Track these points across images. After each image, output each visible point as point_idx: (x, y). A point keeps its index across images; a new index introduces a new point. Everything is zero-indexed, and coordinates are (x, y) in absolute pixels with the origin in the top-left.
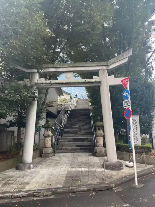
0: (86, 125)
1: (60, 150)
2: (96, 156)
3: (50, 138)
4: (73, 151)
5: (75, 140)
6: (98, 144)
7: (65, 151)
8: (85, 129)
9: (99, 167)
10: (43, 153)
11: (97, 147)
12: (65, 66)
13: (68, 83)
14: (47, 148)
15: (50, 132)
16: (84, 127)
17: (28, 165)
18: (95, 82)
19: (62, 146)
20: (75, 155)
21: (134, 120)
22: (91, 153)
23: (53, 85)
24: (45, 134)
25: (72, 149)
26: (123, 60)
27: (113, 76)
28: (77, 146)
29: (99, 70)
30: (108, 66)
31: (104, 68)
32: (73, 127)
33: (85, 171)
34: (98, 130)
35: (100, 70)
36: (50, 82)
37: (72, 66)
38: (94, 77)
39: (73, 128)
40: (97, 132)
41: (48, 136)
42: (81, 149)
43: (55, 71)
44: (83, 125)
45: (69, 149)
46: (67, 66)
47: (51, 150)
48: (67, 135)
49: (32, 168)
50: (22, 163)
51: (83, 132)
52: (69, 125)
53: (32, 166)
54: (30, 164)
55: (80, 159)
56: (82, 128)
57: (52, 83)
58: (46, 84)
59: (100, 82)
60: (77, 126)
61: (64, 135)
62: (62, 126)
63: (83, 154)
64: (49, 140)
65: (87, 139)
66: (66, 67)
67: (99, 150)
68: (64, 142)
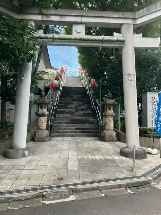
0: (83, 105)
1: (56, 133)
2: (104, 141)
3: (46, 118)
4: (73, 134)
5: (73, 122)
6: (107, 127)
7: (63, 134)
8: (83, 110)
9: (116, 155)
10: (37, 136)
11: (106, 130)
12: (75, 14)
13: (78, 40)
14: (41, 129)
15: (45, 110)
16: (81, 107)
17: (21, 152)
18: (117, 41)
19: (59, 129)
20: (77, 139)
21: (154, 98)
22: (97, 138)
23: (57, 42)
24: (39, 112)
25: (71, 132)
26: (155, 13)
27: (141, 35)
28: (77, 129)
29: (122, 24)
30: (135, 20)
31: (130, 21)
32: (69, 106)
33: (100, 159)
34: (108, 109)
35: (124, 24)
36: (52, 36)
37: (84, 15)
38: (115, 34)
39: (68, 108)
40: (107, 112)
41: (44, 115)
42: (82, 132)
43: (60, 20)
44: (80, 105)
45: (67, 132)
46: (77, 14)
47: (46, 133)
48: (61, 115)
49: (26, 156)
50: (12, 148)
51: (81, 113)
52: (63, 104)
53: (26, 152)
54: (24, 150)
55: (86, 145)
56: (80, 108)
57: (56, 39)
58: (46, 38)
59: (123, 42)
60: (73, 106)
61: (57, 115)
62: (55, 105)
63: (88, 139)
64: (43, 120)
65: (88, 120)
66: (76, 16)
67: (109, 134)
68: (60, 123)
